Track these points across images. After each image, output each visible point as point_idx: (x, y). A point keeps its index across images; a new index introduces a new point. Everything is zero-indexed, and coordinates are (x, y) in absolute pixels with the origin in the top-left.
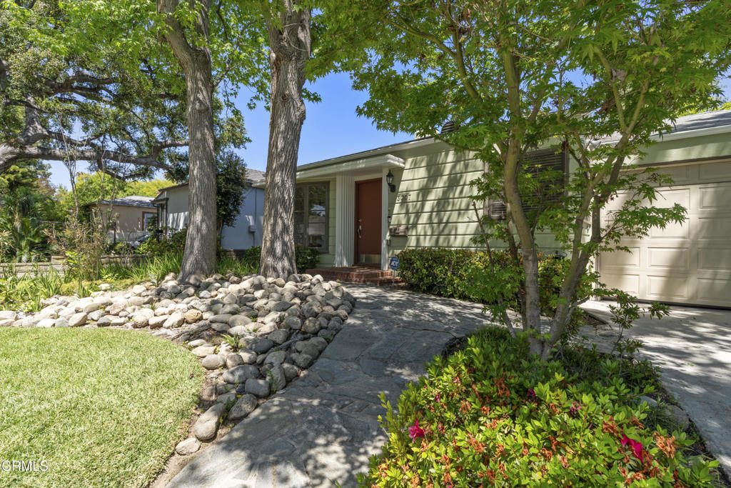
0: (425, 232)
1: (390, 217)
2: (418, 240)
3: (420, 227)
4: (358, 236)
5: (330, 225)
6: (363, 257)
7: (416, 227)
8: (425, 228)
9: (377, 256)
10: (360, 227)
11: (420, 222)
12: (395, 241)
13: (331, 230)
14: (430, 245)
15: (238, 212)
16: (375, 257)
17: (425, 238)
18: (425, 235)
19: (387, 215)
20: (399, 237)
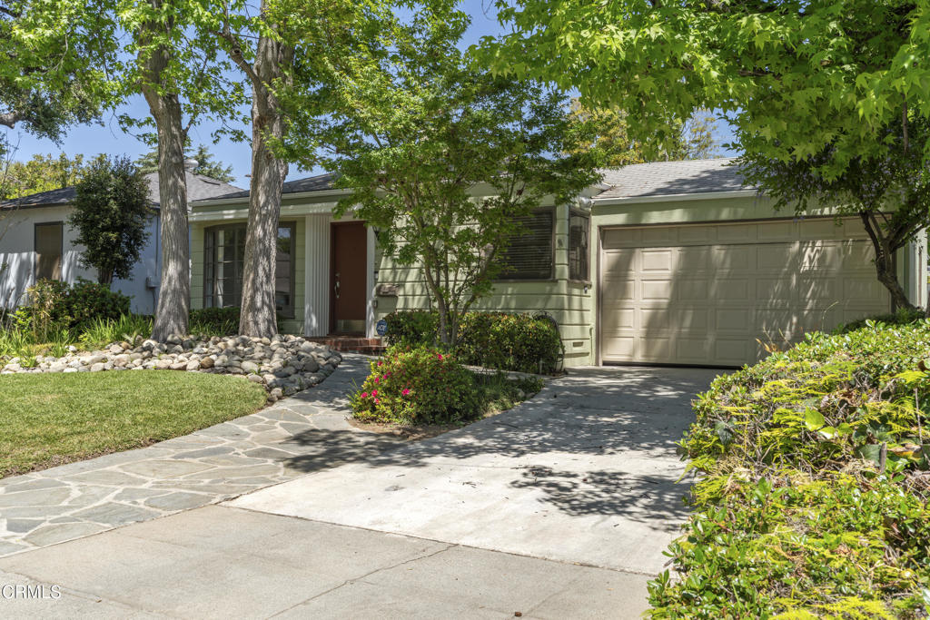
0: (414, 291)
1: (376, 272)
2: (406, 301)
3: (408, 285)
4: (335, 295)
5: (297, 281)
6: (341, 323)
7: (404, 286)
8: (413, 286)
9: (360, 322)
10: (338, 284)
11: (408, 279)
12: (383, 302)
13: (297, 287)
14: (420, 307)
15: (136, 255)
16: (357, 324)
17: (413, 299)
18: (414, 295)
19: (373, 270)
20: (387, 296)
